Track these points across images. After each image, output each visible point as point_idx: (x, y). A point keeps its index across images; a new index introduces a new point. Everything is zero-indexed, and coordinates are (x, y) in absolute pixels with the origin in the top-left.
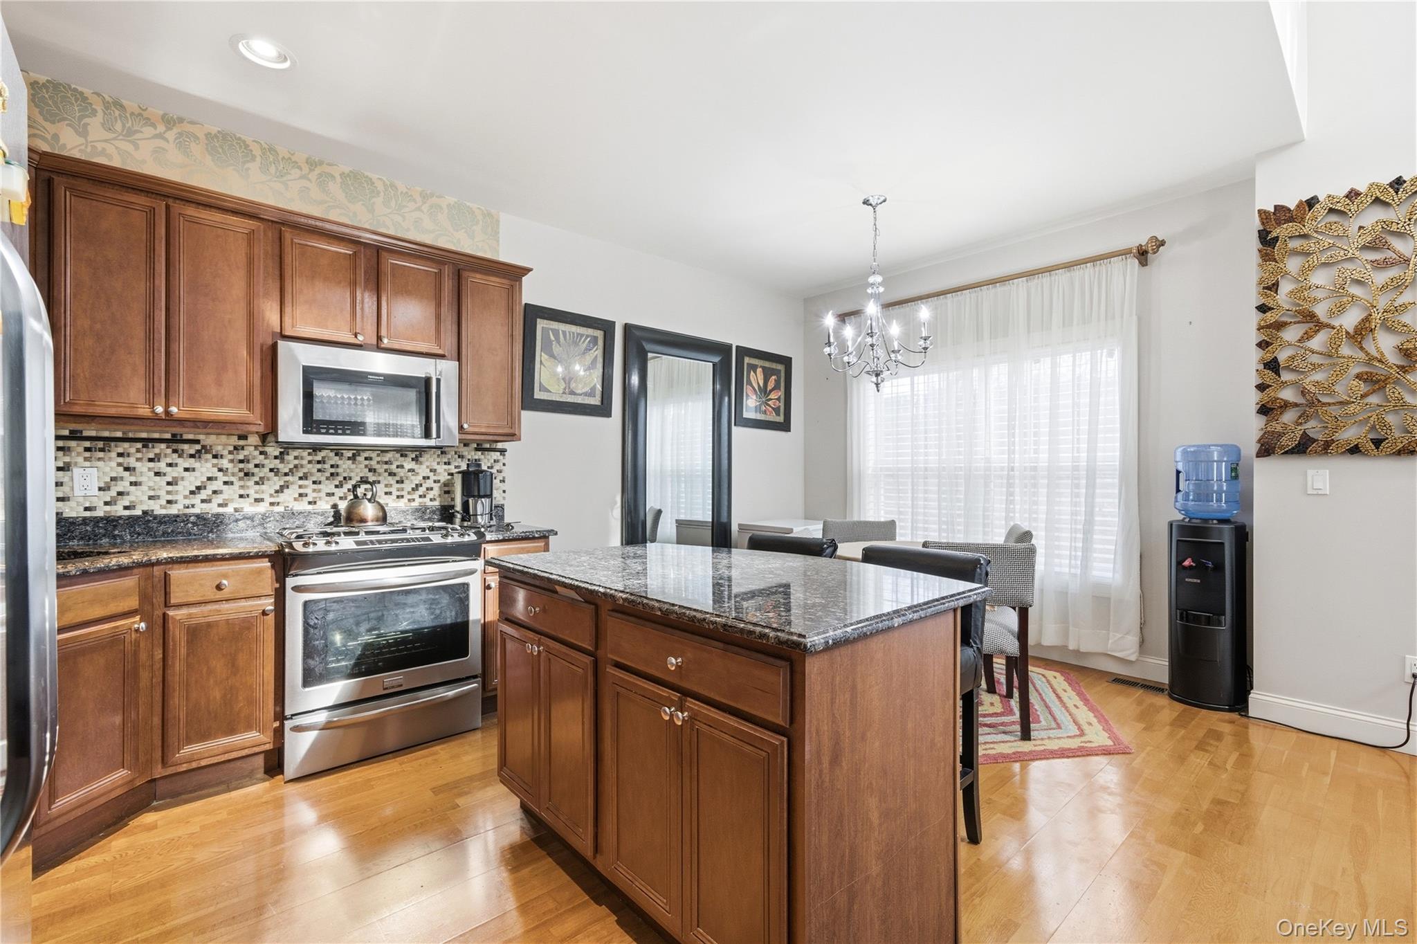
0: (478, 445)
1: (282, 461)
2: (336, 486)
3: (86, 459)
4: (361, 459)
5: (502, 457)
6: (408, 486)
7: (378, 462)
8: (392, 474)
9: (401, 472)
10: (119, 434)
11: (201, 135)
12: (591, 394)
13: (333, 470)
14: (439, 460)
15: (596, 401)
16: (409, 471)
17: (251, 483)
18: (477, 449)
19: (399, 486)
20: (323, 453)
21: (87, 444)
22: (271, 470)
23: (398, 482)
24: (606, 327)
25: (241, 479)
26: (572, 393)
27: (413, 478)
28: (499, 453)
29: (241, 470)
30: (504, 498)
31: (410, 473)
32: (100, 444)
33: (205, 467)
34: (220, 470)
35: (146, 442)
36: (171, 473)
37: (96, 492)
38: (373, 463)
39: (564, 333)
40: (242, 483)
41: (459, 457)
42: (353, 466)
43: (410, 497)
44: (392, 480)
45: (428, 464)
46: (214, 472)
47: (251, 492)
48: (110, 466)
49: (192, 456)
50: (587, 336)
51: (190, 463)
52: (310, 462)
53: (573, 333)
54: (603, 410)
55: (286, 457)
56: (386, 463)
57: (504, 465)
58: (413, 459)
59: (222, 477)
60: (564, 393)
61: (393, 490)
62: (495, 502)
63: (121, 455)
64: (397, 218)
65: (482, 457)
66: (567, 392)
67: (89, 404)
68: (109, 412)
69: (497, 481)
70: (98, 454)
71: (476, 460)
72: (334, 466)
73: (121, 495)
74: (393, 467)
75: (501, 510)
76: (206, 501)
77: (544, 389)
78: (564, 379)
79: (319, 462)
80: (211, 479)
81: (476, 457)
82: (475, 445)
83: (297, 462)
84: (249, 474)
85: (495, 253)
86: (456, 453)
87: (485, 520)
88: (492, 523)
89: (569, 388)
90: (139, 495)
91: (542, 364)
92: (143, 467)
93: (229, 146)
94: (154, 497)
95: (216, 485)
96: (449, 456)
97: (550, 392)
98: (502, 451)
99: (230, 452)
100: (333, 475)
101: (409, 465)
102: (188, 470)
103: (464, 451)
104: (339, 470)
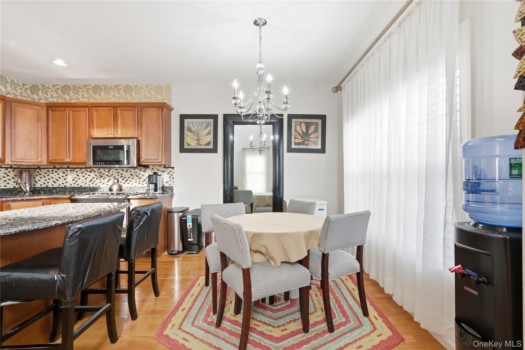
0: (164, 166)
1: (109, 173)
2: (122, 180)
3: (70, 173)
4: (128, 171)
5: (173, 170)
6: (142, 180)
7: (133, 173)
8: (137, 176)
9: (140, 176)
10: (76, 167)
12: (208, 144)
13: (121, 175)
14: (151, 171)
15: (211, 147)
16: (142, 175)
17: (102, 179)
18: (164, 168)
19: (139, 180)
20: (119, 170)
21: (70, 169)
22: (107, 175)
23: (139, 179)
24: (215, 117)
25: (100, 178)
26: (200, 145)
27: (143, 177)
28: (171, 169)
29: (100, 175)
30: (174, 184)
31: (143, 176)
32: (72, 169)
33: (92, 175)
34: (96, 175)
35: (81, 168)
36: (86, 176)
37: (72, 181)
38: (132, 173)
39: (196, 123)
40: (100, 179)
41: (158, 170)
42: (127, 174)
43: (142, 183)
44: (137, 178)
45: (148, 173)
46: (94, 176)
47: (102, 181)
48: (74, 175)
49: (90, 172)
50: (206, 122)
52: (116, 173)
53: (200, 122)
54: (214, 150)
55: (110, 172)
56: (136, 173)
57: (173, 172)
58: (143, 171)
59: (96, 177)
60: (197, 145)
61: (138, 181)
62: (169, 186)
63: (76, 172)
64: (139, 96)
65: (165, 170)
66: (198, 145)
67: (55, 160)
68: (58, 161)
69: (171, 178)
70: (72, 172)
71: (163, 171)
72: (121, 174)
73: (76, 181)
74: (138, 174)
75: (171, 189)
76: (93, 184)
77: (188, 144)
78: (197, 140)
79: (118, 173)
80: (94, 178)
81: (164, 170)
82: (163, 166)
83: (112, 173)
84: (101, 176)
85: (170, 99)
86: (157, 169)
87: (152, 191)
88: (156, 193)
89: (199, 143)
90: (79, 182)
91: (187, 135)
92: (80, 175)
93: (97, 89)
94: (82, 182)
95: (95, 179)
96: (154, 170)
97: (191, 145)
98: (173, 168)
99: (98, 171)
100: (121, 176)
101: (142, 173)
102: (89, 175)
103: (160, 168)
104: (123, 175)
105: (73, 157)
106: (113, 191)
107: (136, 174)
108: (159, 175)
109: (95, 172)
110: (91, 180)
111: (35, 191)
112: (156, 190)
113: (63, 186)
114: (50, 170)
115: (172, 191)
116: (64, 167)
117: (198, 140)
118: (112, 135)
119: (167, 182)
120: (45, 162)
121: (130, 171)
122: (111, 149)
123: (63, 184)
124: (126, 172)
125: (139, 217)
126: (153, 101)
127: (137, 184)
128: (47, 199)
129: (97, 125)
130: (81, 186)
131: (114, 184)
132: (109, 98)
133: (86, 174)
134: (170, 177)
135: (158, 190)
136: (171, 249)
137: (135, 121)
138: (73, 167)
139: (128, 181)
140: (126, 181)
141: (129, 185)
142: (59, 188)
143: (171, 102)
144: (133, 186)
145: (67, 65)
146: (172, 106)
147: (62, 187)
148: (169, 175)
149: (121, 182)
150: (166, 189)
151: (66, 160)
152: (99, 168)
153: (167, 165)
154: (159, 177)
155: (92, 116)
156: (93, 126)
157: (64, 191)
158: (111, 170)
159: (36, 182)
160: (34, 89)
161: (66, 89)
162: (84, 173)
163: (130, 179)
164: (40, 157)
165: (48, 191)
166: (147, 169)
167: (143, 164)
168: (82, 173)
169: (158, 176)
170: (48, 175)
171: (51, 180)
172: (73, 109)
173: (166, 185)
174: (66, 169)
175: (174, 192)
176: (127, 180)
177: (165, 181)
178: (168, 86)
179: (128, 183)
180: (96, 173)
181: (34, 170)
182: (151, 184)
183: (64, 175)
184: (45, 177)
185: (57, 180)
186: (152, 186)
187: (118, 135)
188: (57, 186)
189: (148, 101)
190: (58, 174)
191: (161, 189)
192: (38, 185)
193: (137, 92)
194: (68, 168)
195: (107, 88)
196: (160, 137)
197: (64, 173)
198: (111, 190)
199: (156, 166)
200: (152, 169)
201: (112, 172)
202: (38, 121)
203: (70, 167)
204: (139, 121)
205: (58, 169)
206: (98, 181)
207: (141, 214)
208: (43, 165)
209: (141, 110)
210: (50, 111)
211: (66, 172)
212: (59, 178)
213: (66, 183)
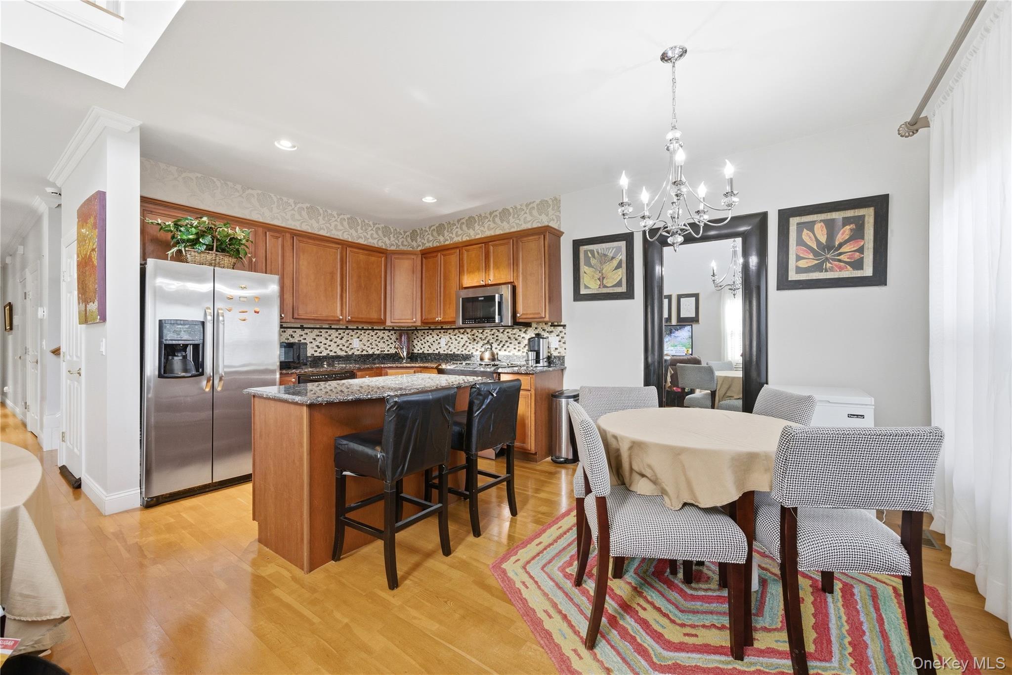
0: (552, 323)
1: (483, 335)
2: (498, 345)
3: (444, 335)
4: (505, 333)
5: (564, 329)
6: (522, 345)
7: (511, 334)
8: (516, 340)
9: (520, 339)
10: (449, 327)
11: (465, 222)
12: (619, 284)
13: (497, 338)
14: (533, 332)
15: (623, 289)
16: (522, 338)
17: (475, 343)
18: (551, 326)
19: (519, 345)
20: (494, 331)
21: (444, 331)
22: (480, 338)
23: (518, 343)
24: (628, 238)
26: (605, 287)
27: (524, 341)
28: (562, 327)
29: (473, 338)
30: (565, 353)
32: (446, 331)
33: (465, 337)
35: (454, 329)
36: (459, 339)
37: (445, 346)
38: (510, 334)
39: (597, 250)
41: (543, 330)
42: (503, 336)
43: (523, 350)
44: (516, 342)
45: (529, 334)
48: (447, 338)
49: (463, 334)
50: (613, 248)
51: (461, 336)
52: (490, 335)
53: (603, 249)
54: (629, 294)
55: (484, 333)
56: (514, 334)
57: (565, 334)
58: (524, 332)
60: (599, 288)
61: (517, 347)
62: (559, 355)
63: (450, 334)
64: (517, 221)
65: (553, 330)
66: (602, 287)
67: (427, 319)
68: (431, 321)
69: (561, 343)
70: (445, 334)
71: (551, 332)
72: (497, 336)
73: (449, 346)
74: (517, 336)
75: (561, 359)
76: (465, 349)
77: (586, 287)
78: (599, 279)
79: (493, 335)
80: (466, 342)
81: (551, 330)
82: (550, 324)
83: (486, 335)
84: (475, 340)
85: (558, 218)
86: (542, 328)
87: (532, 363)
88: (538, 365)
89: (603, 284)
90: (452, 346)
91: (585, 273)
92: (453, 337)
93: (470, 221)
94: (455, 348)
95: (467, 344)
96: (539, 330)
97: (591, 288)
98: (564, 326)
99: (471, 332)
100: (497, 340)
101: (523, 335)
102: (462, 338)
103: (545, 327)
104: (499, 338)
105: (444, 315)
106: (485, 361)
107: (514, 336)
108: (543, 338)
109: (467, 333)
110: (464, 345)
111: (412, 357)
112: (538, 362)
113: (437, 352)
114: (426, 331)
115: (563, 363)
116: (438, 327)
117: (602, 279)
118: (483, 281)
119: (556, 349)
120: (419, 323)
121: (508, 332)
122: (482, 301)
123: (437, 349)
124: (502, 333)
125: (481, 397)
126: (535, 225)
127: (516, 352)
128: (418, 367)
129: (467, 270)
130: (454, 353)
131: (486, 350)
132: (483, 231)
133: (458, 337)
134: (560, 341)
135: (541, 361)
136: (556, 454)
137: (509, 259)
138: (447, 327)
139: (505, 347)
140: (502, 347)
141: (506, 353)
142: (434, 354)
143: (560, 223)
144: (511, 354)
145: (436, 200)
146: (562, 230)
147: (436, 354)
148: (558, 338)
149: (496, 348)
150: (554, 361)
151: (437, 319)
152: (472, 328)
153: (556, 322)
154: (543, 341)
155: (462, 259)
156: (464, 271)
157: (438, 359)
158: (486, 331)
159: (414, 346)
160: (414, 235)
161: (440, 229)
162: (457, 335)
163: (507, 344)
164: (414, 317)
165: (424, 357)
166: (529, 328)
167: (521, 321)
168: (455, 335)
169: (541, 340)
170: (424, 339)
171: (426, 346)
172: (445, 253)
173: (555, 354)
174: (440, 331)
175: (566, 366)
176: (504, 345)
177: (553, 346)
178: (556, 199)
179: (505, 350)
180: (470, 336)
181: (412, 331)
182: (531, 351)
183: (438, 338)
184: (421, 340)
185: (432, 345)
186: (532, 355)
187: (489, 281)
188: (431, 352)
189: (529, 226)
190: (433, 337)
191: (545, 360)
192: (416, 351)
193: (516, 216)
194: (442, 329)
195: (481, 218)
196: (542, 278)
197: (438, 335)
198: (482, 359)
199: (541, 324)
200: (536, 328)
201: (487, 333)
202: (413, 273)
203: (444, 327)
204: (515, 259)
205: (433, 330)
206: (471, 346)
207: (483, 393)
208: (420, 326)
209: (517, 242)
210: (424, 259)
211: (439, 334)
212: (434, 342)
213: (440, 348)
